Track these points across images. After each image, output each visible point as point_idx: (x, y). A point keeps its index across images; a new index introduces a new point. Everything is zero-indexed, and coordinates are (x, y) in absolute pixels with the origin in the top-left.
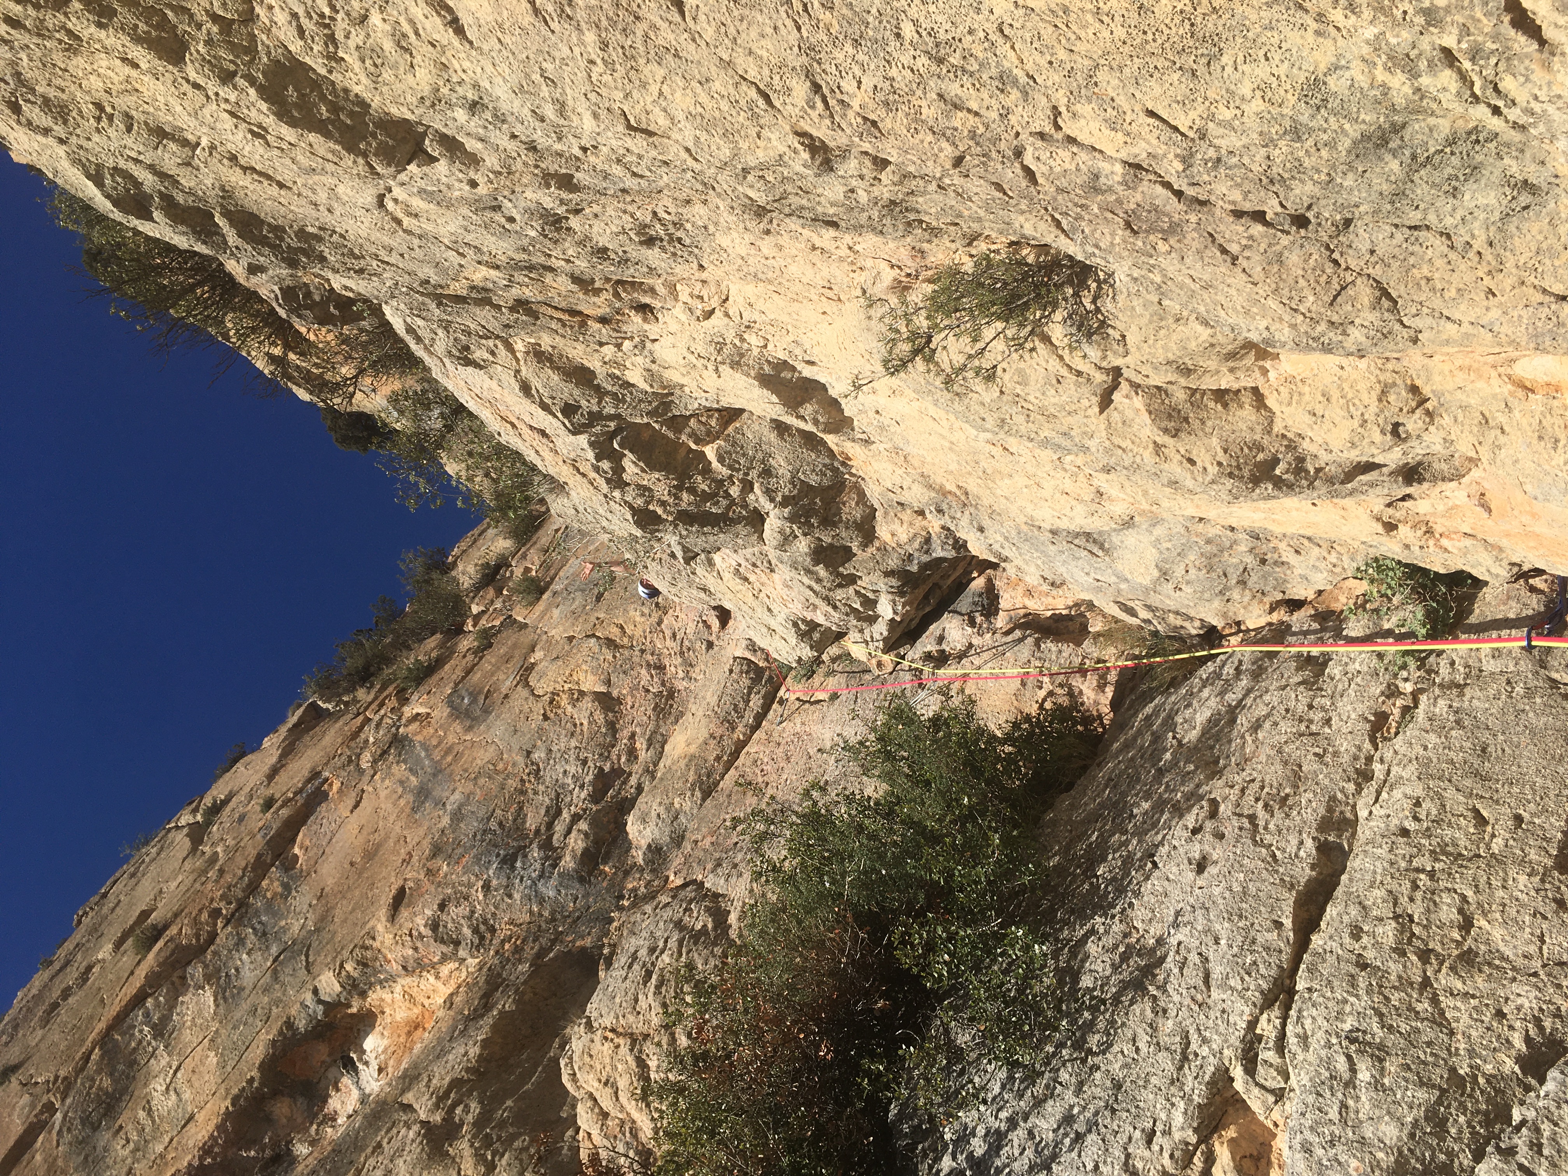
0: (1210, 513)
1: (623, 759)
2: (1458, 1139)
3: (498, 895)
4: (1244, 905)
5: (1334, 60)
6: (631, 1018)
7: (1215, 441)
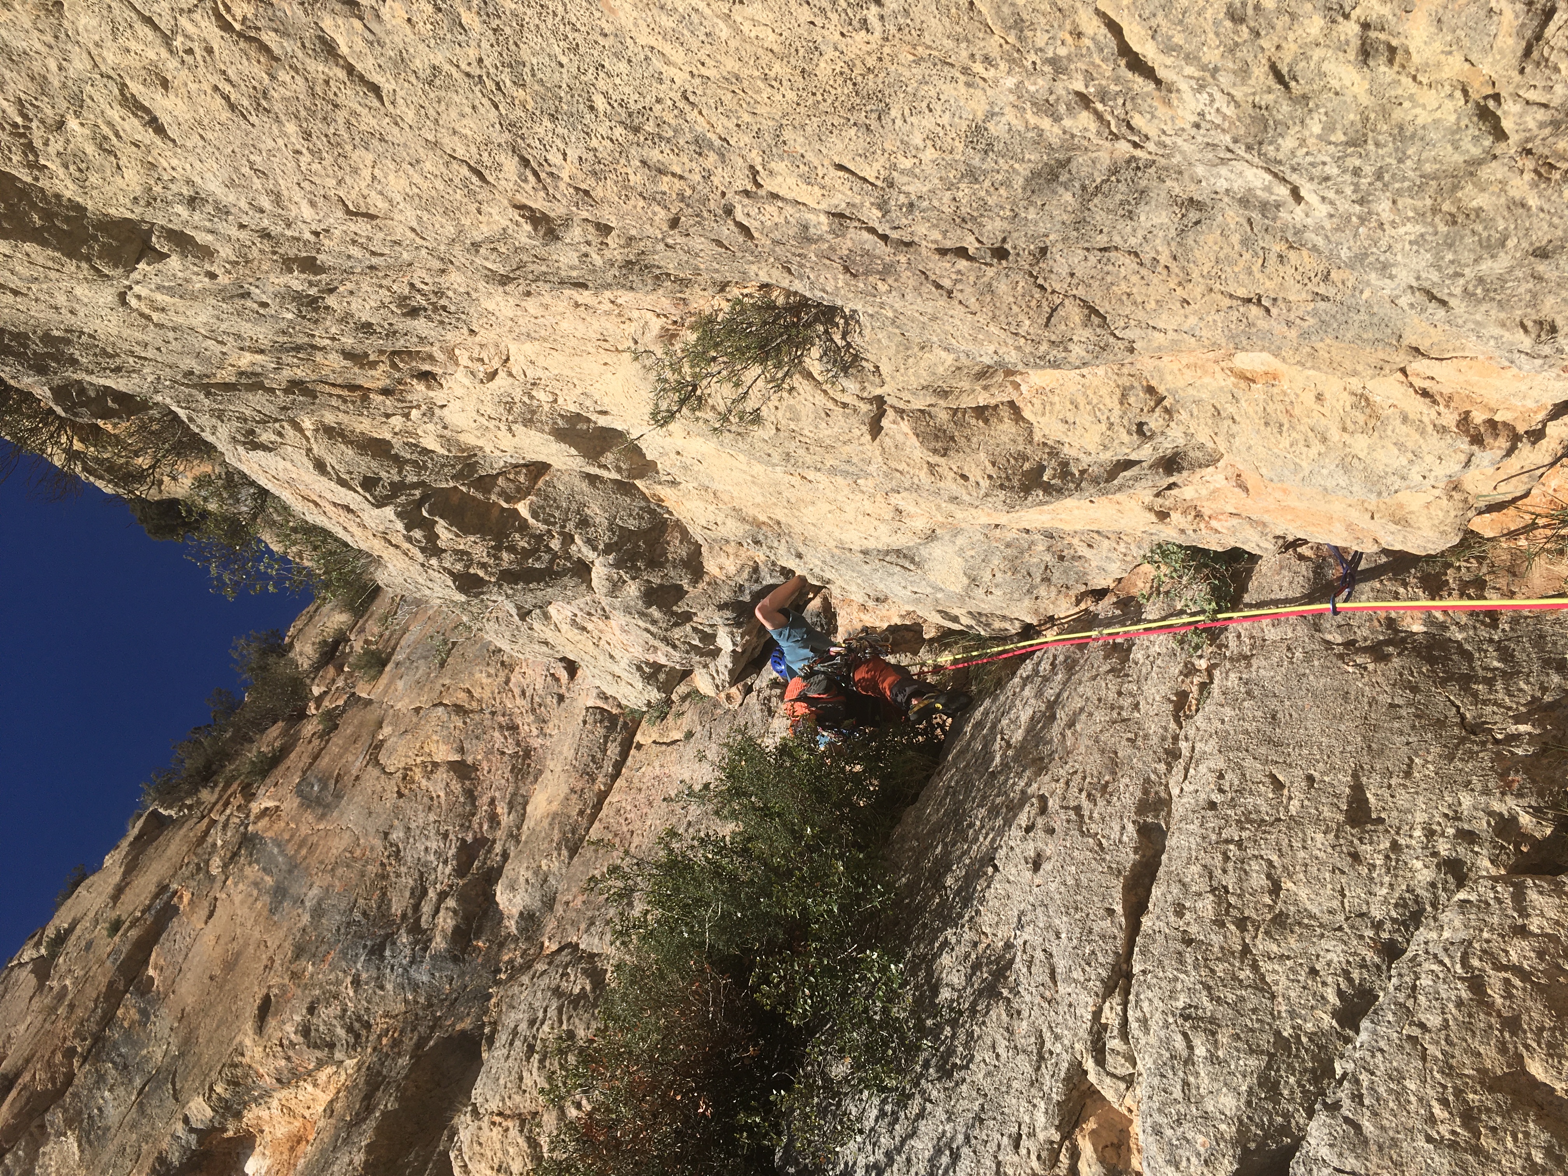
0: (1003, 519)
1: (485, 827)
2: (1292, 1100)
3: (369, 988)
4: (1079, 898)
5: (988, 107)
6: (517, 1098)
7: (982, 455)
